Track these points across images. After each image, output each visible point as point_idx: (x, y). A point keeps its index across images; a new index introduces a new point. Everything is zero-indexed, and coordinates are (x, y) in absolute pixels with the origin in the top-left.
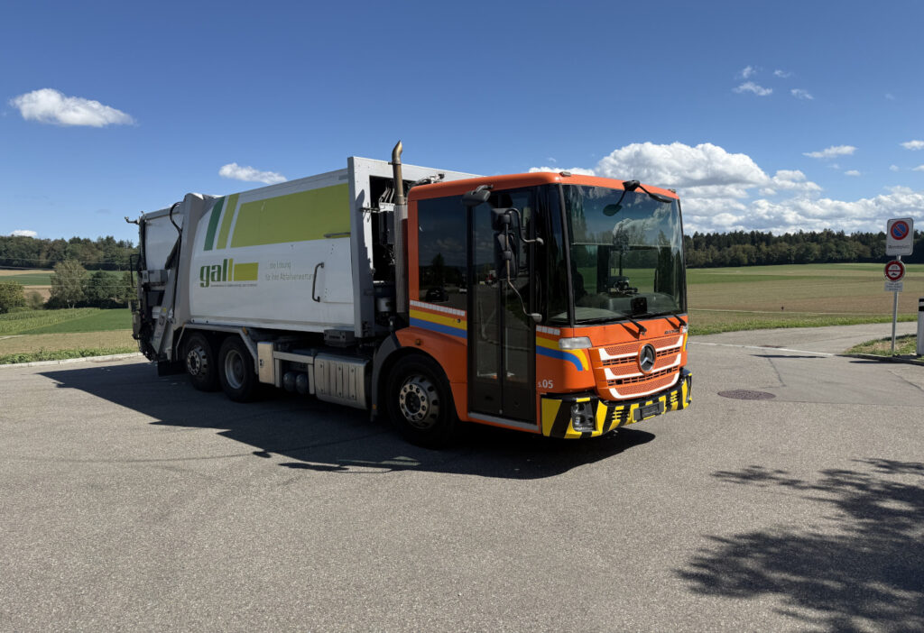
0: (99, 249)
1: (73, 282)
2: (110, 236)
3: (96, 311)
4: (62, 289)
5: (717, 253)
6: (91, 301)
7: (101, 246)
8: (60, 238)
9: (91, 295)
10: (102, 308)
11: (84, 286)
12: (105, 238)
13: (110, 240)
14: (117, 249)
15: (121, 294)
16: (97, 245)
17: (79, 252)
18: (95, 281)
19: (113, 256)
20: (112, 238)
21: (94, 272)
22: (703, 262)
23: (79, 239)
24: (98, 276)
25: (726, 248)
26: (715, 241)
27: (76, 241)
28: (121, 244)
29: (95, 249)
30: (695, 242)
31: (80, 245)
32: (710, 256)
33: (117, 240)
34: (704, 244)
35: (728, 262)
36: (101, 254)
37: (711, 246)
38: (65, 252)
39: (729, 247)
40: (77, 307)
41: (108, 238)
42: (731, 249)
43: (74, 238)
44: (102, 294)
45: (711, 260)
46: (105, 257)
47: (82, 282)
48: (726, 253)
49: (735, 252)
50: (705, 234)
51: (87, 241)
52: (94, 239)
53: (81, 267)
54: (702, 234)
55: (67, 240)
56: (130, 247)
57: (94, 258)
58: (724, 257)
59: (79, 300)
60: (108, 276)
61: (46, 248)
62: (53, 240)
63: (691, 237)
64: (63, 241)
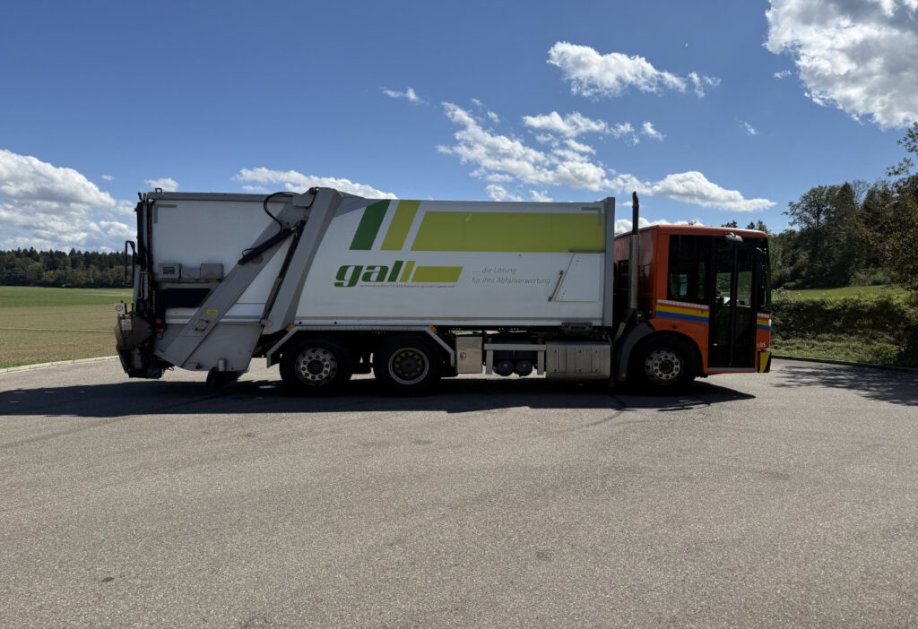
5: (98, 274)
22: (83, 282)
25: (108, 268)
26: (95, 260)
30: (72, 260)
32: (91, 276)
34: (82, 263)
35: (111, 284)
37: (92, 266)
39: (111, 267)
42: (114, 269)
45: (92, 280)
48: (108, 274)
49: (119, 273)
50: (83, 253)
54: (79, 252)
58: (107, 277)
63: (68, 253)
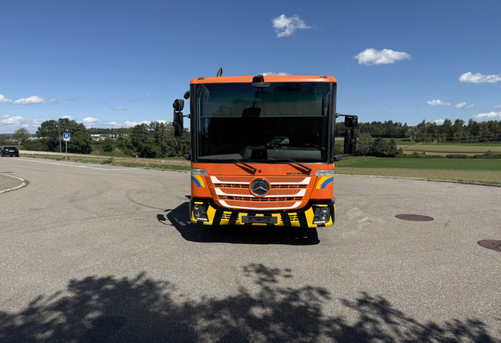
0: (384, 127)
1: (366, 144)
2: (391, 120)
3: (374, 158)
4: (360, 146)
6: (373, 153)
7: (385, 125)
8: (367, 122)
9: (373, 150)
10: (377, 157)
11: (371, 146)
12: (388, 121)
13: (390, 122)
14: (393, 127)
15: (388, 150)
16: (383, 125)
17: (375, 128)
18: (376, 144)
19: (390, 130)
20: (391, 121)
21: (376, 139)
23: (376, 122)
24: (378, 141)
27: (374, 123)
28: (396, 124)
29: (382, 127)
31: (376, 125)
33: (394, 122)
36: (385, 129)
38: (368, 129)
40: (366, 156)
41: (389, 121)
43: (374, 122)
44: (378, 150)
46: (387, 131)
47: (370, 144)
51: (379, 123)
52: (383, 122)
53: (370, 136)
55: (370, 123)
56: (400, 126)
57: (381, 131)
59: (367, 152)
60: (382, 141)
61: (360, 127)
62: (364, 123)
64: (368, 123)
